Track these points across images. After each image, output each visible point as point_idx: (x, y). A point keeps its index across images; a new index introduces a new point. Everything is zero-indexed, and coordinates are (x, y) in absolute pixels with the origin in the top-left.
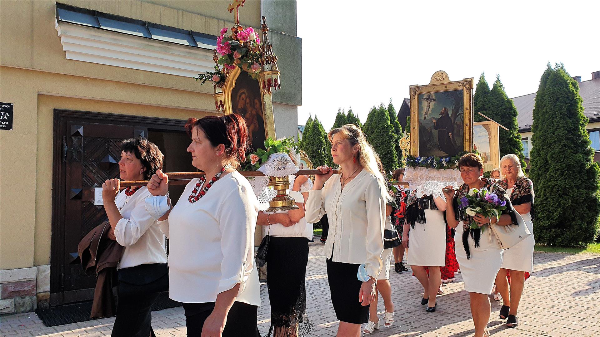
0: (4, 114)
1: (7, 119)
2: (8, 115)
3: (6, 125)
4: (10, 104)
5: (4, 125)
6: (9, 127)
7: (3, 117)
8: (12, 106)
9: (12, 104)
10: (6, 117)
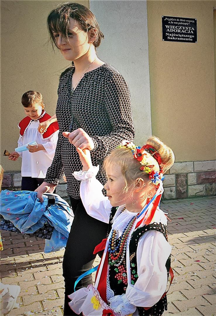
0: (191, 29)
1: (193, 33)
2: (194, 30)
3: (192, 38)
4: (194, 20)
5: (191, 38)
6: (194, 40)
7: (190, 32)
8: (196, 21)
9: (196, 20)
10: (192, 31)
